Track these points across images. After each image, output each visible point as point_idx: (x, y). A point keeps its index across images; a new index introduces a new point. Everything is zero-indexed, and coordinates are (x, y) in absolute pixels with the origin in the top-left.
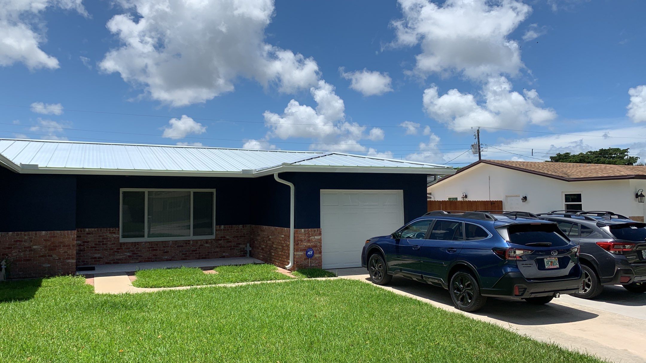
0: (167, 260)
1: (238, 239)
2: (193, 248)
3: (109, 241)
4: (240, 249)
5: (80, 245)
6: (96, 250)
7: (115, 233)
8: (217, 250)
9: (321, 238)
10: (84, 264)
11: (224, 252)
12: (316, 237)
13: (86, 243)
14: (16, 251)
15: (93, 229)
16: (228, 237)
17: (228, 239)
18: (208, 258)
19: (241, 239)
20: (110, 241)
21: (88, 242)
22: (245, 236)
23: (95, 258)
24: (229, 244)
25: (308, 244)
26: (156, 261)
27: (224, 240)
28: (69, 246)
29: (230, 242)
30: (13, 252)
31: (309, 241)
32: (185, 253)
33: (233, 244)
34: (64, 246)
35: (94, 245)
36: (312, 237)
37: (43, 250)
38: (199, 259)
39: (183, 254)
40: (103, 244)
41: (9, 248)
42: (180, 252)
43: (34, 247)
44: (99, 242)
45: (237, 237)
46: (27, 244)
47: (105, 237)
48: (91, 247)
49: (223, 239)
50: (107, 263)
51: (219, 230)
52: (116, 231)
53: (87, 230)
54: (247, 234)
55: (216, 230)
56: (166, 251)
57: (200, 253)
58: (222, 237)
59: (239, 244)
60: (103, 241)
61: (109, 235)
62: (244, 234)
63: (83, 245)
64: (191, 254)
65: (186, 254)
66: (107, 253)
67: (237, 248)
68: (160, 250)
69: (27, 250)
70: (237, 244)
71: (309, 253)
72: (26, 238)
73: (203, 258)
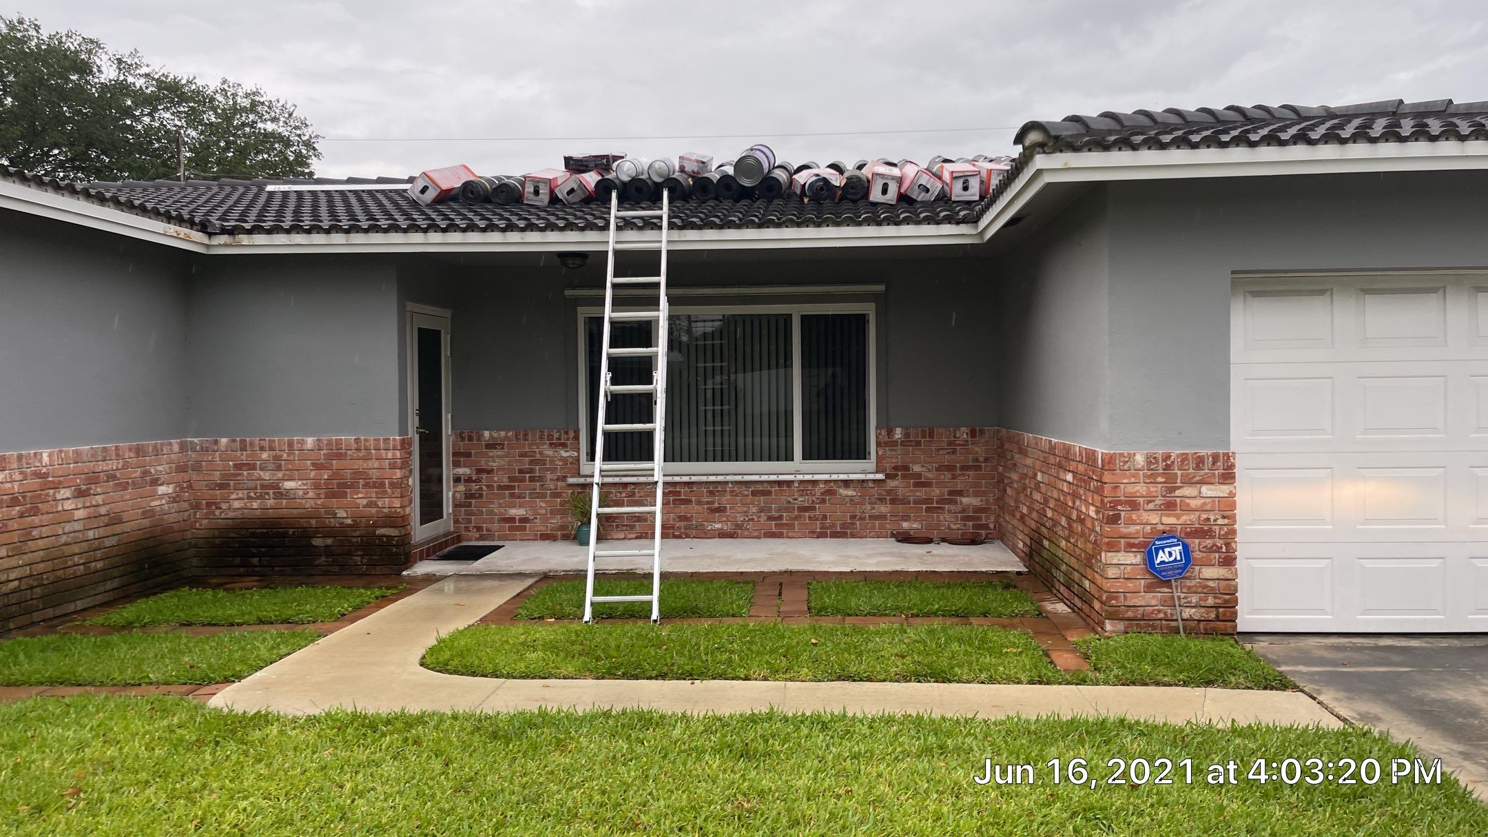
0: (723, 535)
1: (954, 477)
2: (802, 500)
3: (548, 469)
4: (964, 511)
5: (469, 480)
6: (512, 495)
7: (564, 445)
8: (884, 509)
9: (1232, 495)
10: (481, 538)
11: (906, 518)
12: (1206, 490)
13: (484, 476)
14: (240, 495)
15: (503, 434)
16: (917, 468)
17: (919, 475)
18: (853, 536)
19: (963, 475)
20: (553, 470)
21: (490, 472)
22: (978, 468)
23: (512, 520)
24: (921, 493)
26: (688, 536)
27: (904, 477)
29: (927, 484)
30: (233, 496)
31: (1169, 506)
32: (777, 515)
33: (936, 492)
35: (506, 481)
36: (1188, 491)
38: (822, 535)
39: (770, 518)
40: (532, 479)
41: (222, 486)
42: (761, 510)
43: (289, 485)
44: (521, 471)
45: (950, 468)
46: (266, 476)
47: (538, 457)
48: (500, 488)
49: (900, 473)
50: (545, 537)
51: (886, 444)
52: (568, 439)
53: (487, 434)
54: (986, 460)
55: (878, 444)
56: (716, 505)
57: (825, 517)
58: (896, 468)
59: (960, 493)
60: (531, 471)
61: (550, 452)
62: (977, 460)
63: (478, 481)
64: (796, 518)
65: (780, 518)
66: (543, 505)
67: (952, 507)
68: (699, 503)
69: (268, 494)
70: (950, 493)
72: (265, 456)
73: (835, 535)
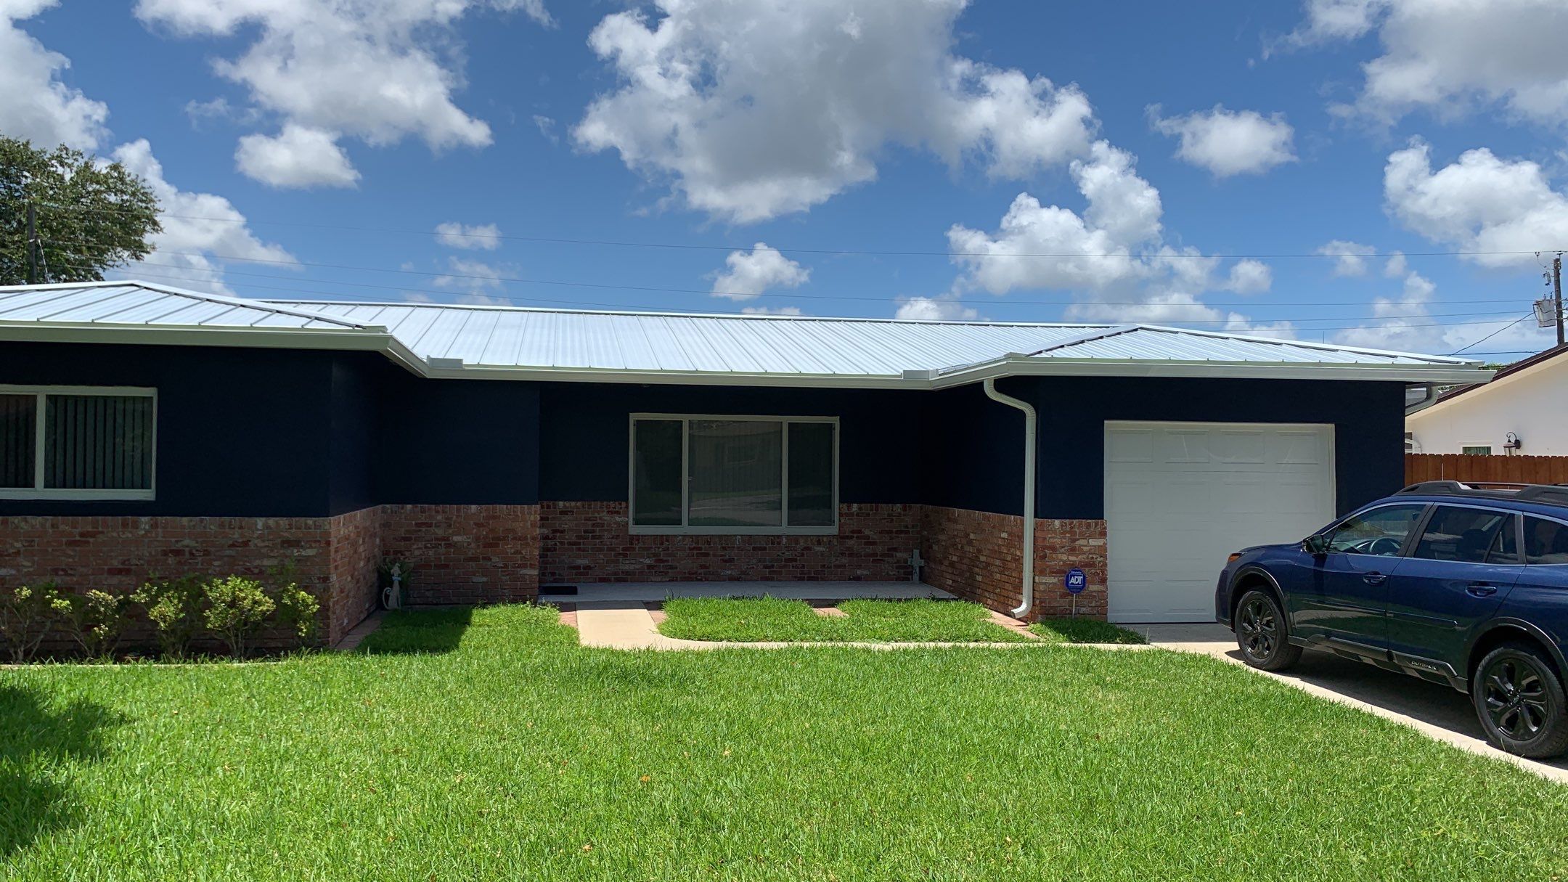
0: (730, 580)
1: (892, 538)
2: (788, 555)
3: (606, 530)
4: (898, 561)
5: (546, 538)
6: (579, 549)
7: (618, 513)
8: (844, 560)
9: (1105, 544)
10: (555, 581)
11: (859, 567)
12: (1092, 542)
13: (558, 535)
14: (420, 546)
15: (573, 504)
16: (867, 532)
17: (868, 537)
18: (822, 580)
19: (898, 537)
20: (609, 531)
21: (562, 532)
22: (908, 532)
23: (578, 567)
24: (870, 549)
25: (1071, 558)
26: (707, 580)
27: (857, 537)
28: (526, 538)
29: (874, 543)
30: (415, 547)
31: (1073, 550)
32: (770, 564)
33: (879, 549)
34: (514, 539)
35: (574, 539)
36: (1082, 542)
37: (473, 545)
38: (801, 579)
39: (766, 567)
40: (593, 537)
41: (405, 539)
42: (759, 561)
43: (456, 538)
44: (585, 532)
45: (891, 532)
46: (440, 532)
47: (599, 521)
48: (570, 544)
49: (855, 535)
50: (602, 580)
51: (847, 515)
52: (621, 508)
53: (561, 503)
54: (913, 527)
55: (841, 515)
56: (727, 557)
57: (803, 567)
58: (853, 532)
59: (895, 550)
60: (594, 531)
61: (607, 518)
62: (907, 527)
63: (554, 538)
64: (784, 567)
65: (773, 566)
66: (601, 556)
67: (890, 559)
68: (714, 555)
69: (440, 545)
70: (889, 549)
71: (1073, 581)
72: (439, 517)
73: (810, 579)
